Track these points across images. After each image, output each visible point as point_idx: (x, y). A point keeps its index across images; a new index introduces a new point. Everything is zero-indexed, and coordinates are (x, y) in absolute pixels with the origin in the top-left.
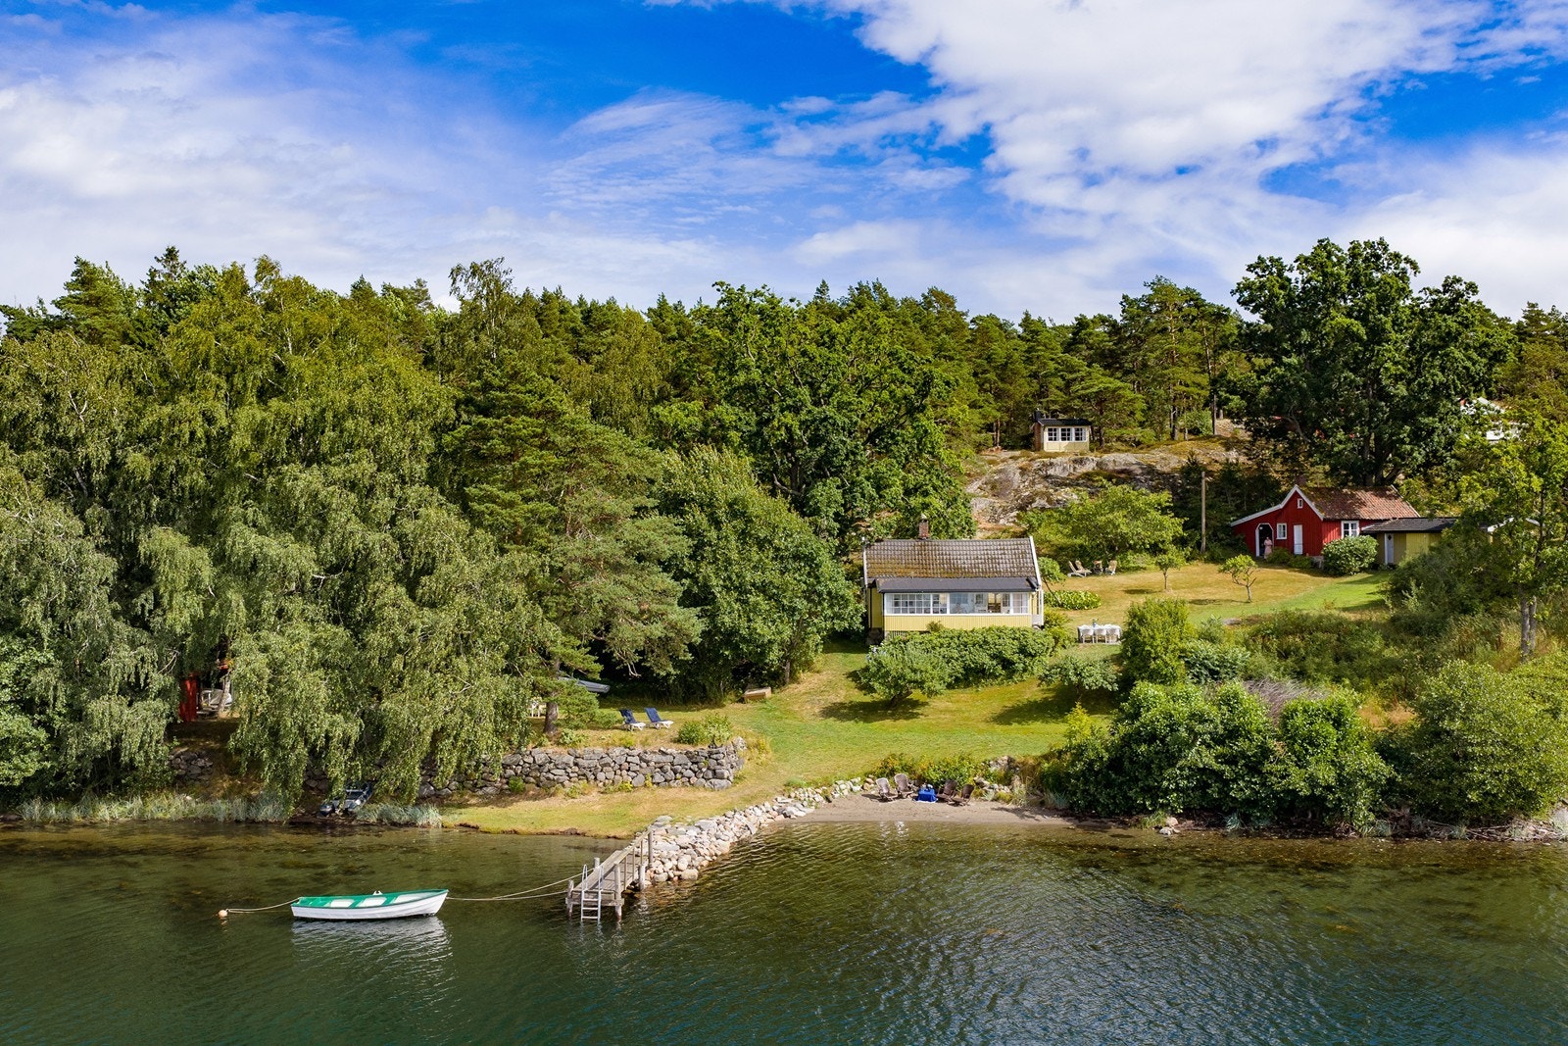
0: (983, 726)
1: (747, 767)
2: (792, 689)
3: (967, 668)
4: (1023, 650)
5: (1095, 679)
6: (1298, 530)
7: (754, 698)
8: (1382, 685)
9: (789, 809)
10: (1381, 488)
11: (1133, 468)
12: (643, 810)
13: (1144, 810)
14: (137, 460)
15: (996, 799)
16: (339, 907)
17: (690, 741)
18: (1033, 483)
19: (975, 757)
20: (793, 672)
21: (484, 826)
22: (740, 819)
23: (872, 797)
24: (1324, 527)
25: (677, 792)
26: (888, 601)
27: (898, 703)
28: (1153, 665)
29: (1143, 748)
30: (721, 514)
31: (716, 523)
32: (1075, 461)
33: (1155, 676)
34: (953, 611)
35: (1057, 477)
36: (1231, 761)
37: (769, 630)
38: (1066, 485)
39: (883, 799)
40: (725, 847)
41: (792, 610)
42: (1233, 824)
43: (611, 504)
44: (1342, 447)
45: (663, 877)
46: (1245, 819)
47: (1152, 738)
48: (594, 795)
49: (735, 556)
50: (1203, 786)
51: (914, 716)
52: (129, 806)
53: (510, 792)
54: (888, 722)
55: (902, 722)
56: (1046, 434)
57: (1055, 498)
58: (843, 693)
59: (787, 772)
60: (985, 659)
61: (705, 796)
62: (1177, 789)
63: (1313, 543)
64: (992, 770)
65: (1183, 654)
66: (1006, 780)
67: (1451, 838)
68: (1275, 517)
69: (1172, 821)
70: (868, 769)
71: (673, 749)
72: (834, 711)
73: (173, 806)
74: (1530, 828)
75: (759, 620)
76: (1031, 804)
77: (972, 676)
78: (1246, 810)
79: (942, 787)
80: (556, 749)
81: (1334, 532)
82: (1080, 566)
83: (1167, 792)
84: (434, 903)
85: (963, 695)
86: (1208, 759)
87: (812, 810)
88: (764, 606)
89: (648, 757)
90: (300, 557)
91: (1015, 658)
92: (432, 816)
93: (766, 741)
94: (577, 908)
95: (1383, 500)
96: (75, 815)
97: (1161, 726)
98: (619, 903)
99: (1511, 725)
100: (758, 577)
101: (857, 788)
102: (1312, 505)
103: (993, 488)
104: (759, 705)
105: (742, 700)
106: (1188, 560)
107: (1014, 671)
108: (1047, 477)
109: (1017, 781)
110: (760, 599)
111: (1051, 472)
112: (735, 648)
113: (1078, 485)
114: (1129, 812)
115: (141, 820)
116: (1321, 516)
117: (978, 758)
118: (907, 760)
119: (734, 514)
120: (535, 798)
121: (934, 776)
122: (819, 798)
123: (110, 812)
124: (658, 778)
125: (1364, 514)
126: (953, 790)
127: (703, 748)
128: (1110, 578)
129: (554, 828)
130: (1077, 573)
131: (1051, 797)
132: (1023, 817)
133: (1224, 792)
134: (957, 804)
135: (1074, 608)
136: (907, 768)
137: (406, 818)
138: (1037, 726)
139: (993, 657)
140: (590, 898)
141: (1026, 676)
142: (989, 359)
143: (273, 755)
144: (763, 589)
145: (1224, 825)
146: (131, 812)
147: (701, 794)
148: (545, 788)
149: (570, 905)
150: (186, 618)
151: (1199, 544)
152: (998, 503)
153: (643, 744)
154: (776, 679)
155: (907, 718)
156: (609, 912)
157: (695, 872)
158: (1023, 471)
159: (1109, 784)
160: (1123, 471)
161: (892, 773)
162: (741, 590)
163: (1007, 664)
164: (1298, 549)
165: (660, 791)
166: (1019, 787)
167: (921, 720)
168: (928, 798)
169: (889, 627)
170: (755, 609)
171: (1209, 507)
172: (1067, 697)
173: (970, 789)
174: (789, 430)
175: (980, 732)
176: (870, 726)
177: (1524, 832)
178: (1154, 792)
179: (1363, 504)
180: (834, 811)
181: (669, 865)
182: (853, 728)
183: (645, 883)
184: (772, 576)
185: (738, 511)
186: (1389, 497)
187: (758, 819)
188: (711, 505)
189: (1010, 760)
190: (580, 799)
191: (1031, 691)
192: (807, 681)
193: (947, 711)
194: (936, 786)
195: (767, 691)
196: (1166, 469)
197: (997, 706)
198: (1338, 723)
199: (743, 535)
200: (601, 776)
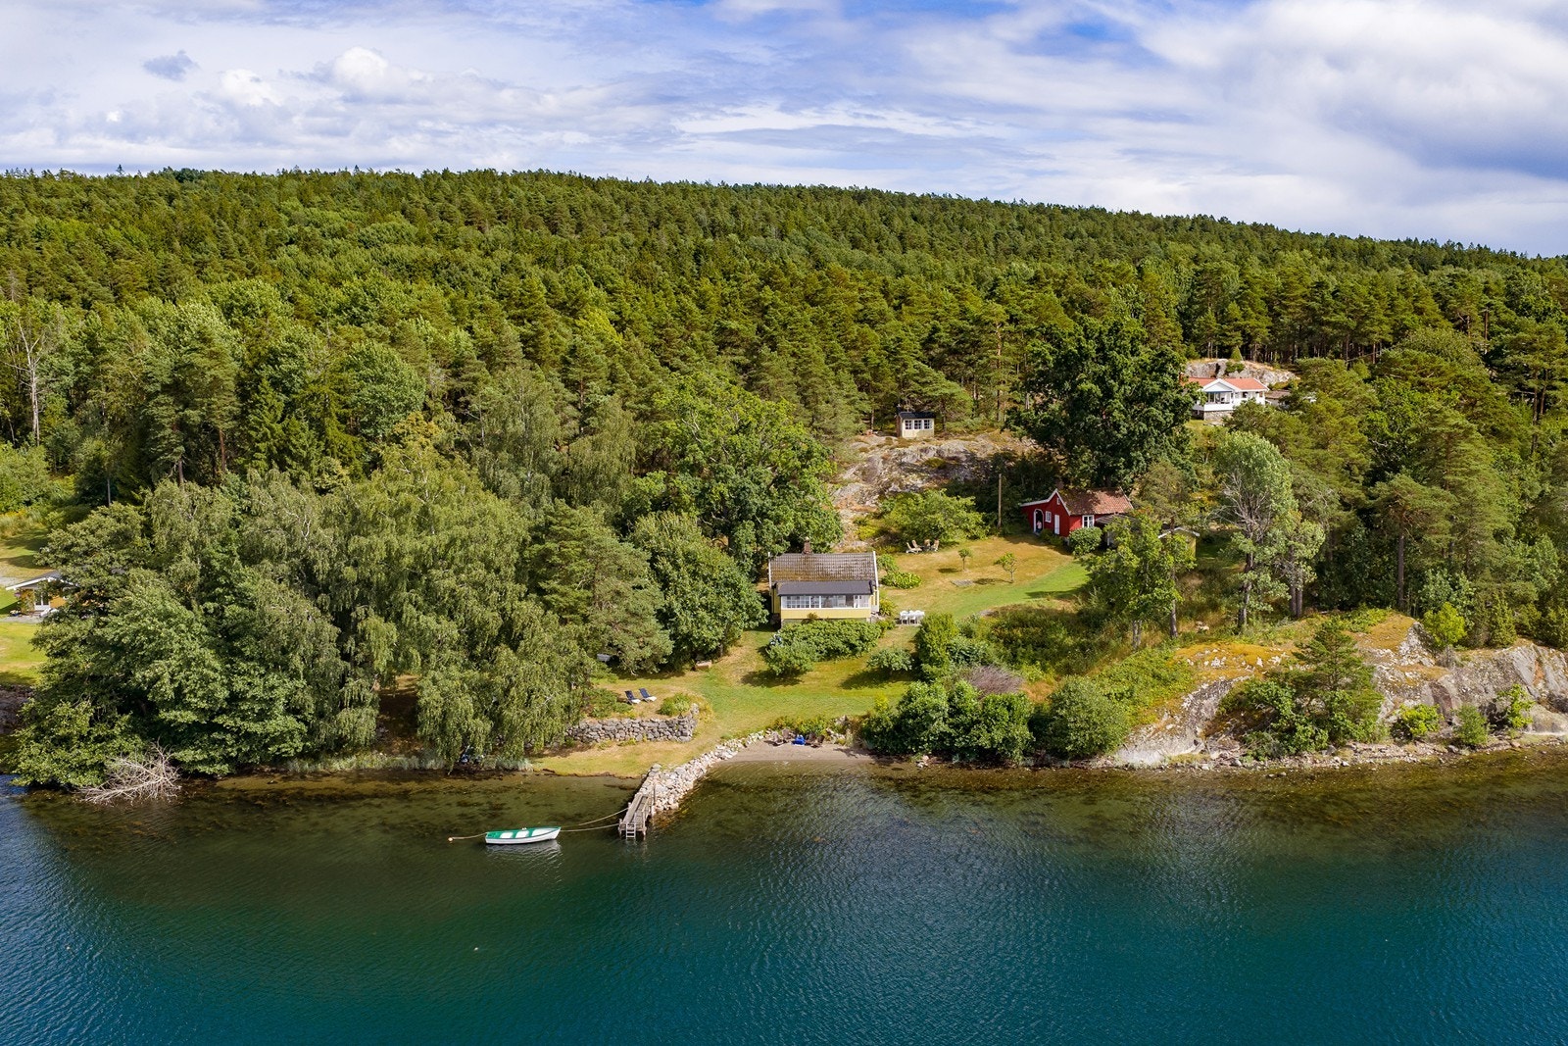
0: (835, 690)
1: (700, 725)
2: (725, 660)
3: (828, 649)
4: (862, 638)
5: (900, 662)
6: (1057, 518)
7: (702, 668)
8: (1058, 664)
9: (725, 754)
10: (1111, 489)
11: (961, 455)
12: (643, 759)
13: (911, 752)
14: (350, 573)
15: (837, 743)
16: (506, 836)
17: (668, 714)
18: (891, 470)
19: (826, 717)
20: (725, 648)
21: (558, 771)
22: (698, 765)
23: (769, 742)
24: (1071, 520)
25: (661, 745)
26: (783, 600)
27: (788, 675)
28: (931, 655)
29: (911, 721)
30: (680, 562)
31: (677, 567)
32: (922, 450)
33: (932, 661)
34: (823, 606)
35: (908, 464)
36: (956, 726)
37: (710, 633)
38: (914, 471)
39: (775, 745)
40: (690, 785)
41: (723, 619)
42: (955, 760)
43: (621, 585)
44: (1085, 465)
45: (661, 809)
46: (963, 757)
47: (915, 716)
48: (615, 747)
49: (688, 589)
50: (941, 739)
51: (796, 682)
52: (349, 760)
53: (566, 748)
54: (781, 687)
55: (789, 687)
56: (904, 425)
57: (905, 483)
58: (755, 664)
59: (722, 728)
60: (840, 645)
61: (678, 747)
62: (928, 741)
63: (1065, 530)
64: (836, 724)
65: (948, 648)
66: (843, 731)
67: (1062, 767)
68: (1044, 507)
69: (926, 758)
70: (768, 724)
71: (658, 719)
72: (752, 679)
73: (375, 760)
74: (1103, 760)
75: (704, 626)
76: (855, 746)
77: (832, 654)
78: (964, 752)
79: (808, 736)
80: (592, 720)
81: (1078, 522)
82: (915, 545)
83: (924, 742)
84: (554, 833)
85: (827, 665)
86: (944, 728)
87: (735, 754)
88: (707, 619)
89: (644, 724)
90: (450, 629)
91: (857, 643)
92: (527, 765)
93: (709, 707)
94: (624, 832)
95: (1112, 498)
96: (320, 767)
97: (920, 711)
98: (644, 829)
99: (1091, 712)
100: (703, 600)
101: (761, 737)
102: (1065, 504)
103: (864, 473)
104: (704, 673)
105: (694, 669)
106: (988, 535)
107: (857, 651)
108: (901, 464)
109: (848, 732)
110: (704, 613)
111: (904, 460)
112: (690, 645)
113: (922, 471)
114: (903, 753)
115: (359, 770)
116: (1069, 513)
117: (828, 716)
118: (789, 719)
119: (688, 561)
120: (582, 749)
121: (803, 729)
122: (740, 745)
123: (339, 765)
124: (651, 736)
125: (1098, 510)
126: (814, 738)
127: (675, 718)
128: (933, 555)
129: (596, 772)
130: (912, 550)
131: (865, 742)
132: (849, 755)
133: (952, 743)
134: (815, 746)
135: (903, 587)
136: (789, 725)
137: (511, 766)
138: (866, 690)
139: (844, 643)
140: (630, 828)
141: (863, 653)
142: (865, 360)
143: (442, 739)
144: (705, 607)
145: (951, 760)
146: (351, 764)
147: (675, 745)
148: (586, 744)
149: (620, 830)
150: (385, 662)
151: (996, 522)
152: (866, 487)
153: (641, 715)
154: (713, 655)
155: (792, 684)
156: (639, 834)
157: (677, 804)
158: (885, 460)
159: (895, 738)
160: (953, 458)
161: (781, 727)
162: (693, 609)
163: (852, 647)
164: (1057, 531)
165: (652, 744)
166: (849, 735)
167: (800, 686)
168: (800, 743)
169: (783, 617)
170: (702, 621)
171: (1003, 496)
172: (883, 674)
173: (823, 737)
174: (721, 494)
175: (834, 694)
176: (770, 690)
177: (1099, 763)
178: (917, 743)
179: (1099, 502)
180: (747, 753)
181: (664, 802)
182: (760, 691)
183: (653, 813)
184: (712, 598)
185: (690, 559)
186: (1116, 496)
187: (705, 763)
188: (673, 556)
189: (846, 719)
190: (607, 750)
191: (861, 664)
192: (735, 654)
193: (816, 678)
194: (804, 736)
195: (709, 664)
196: (983, 456)
197: (844, 675)
198: (1009, 708)
199: (694, 574)
200: (618, 735)
